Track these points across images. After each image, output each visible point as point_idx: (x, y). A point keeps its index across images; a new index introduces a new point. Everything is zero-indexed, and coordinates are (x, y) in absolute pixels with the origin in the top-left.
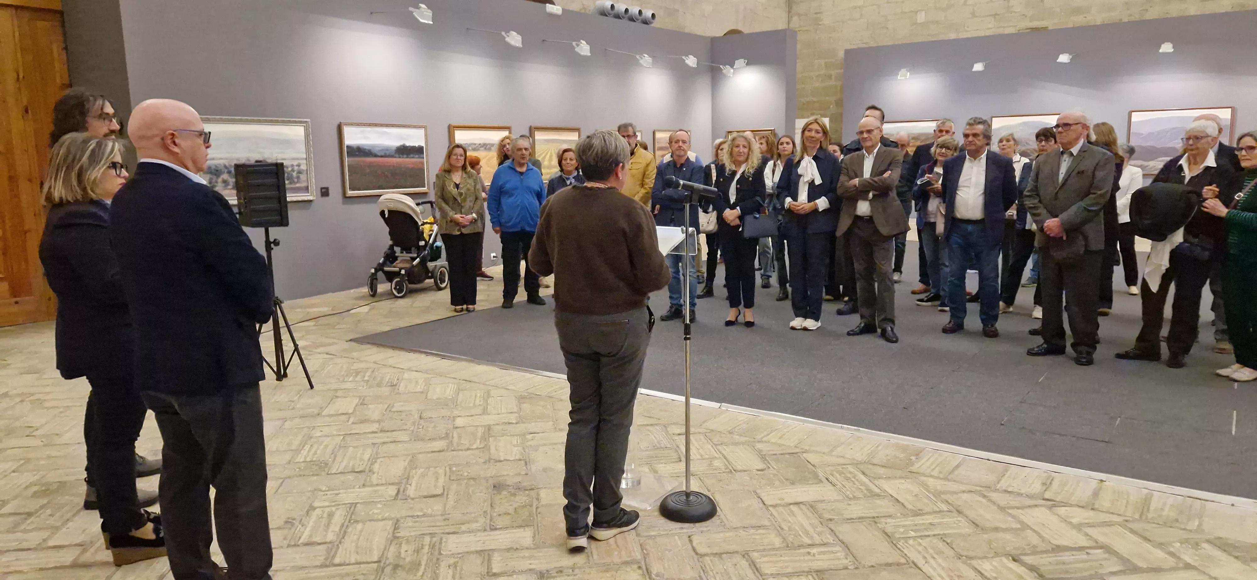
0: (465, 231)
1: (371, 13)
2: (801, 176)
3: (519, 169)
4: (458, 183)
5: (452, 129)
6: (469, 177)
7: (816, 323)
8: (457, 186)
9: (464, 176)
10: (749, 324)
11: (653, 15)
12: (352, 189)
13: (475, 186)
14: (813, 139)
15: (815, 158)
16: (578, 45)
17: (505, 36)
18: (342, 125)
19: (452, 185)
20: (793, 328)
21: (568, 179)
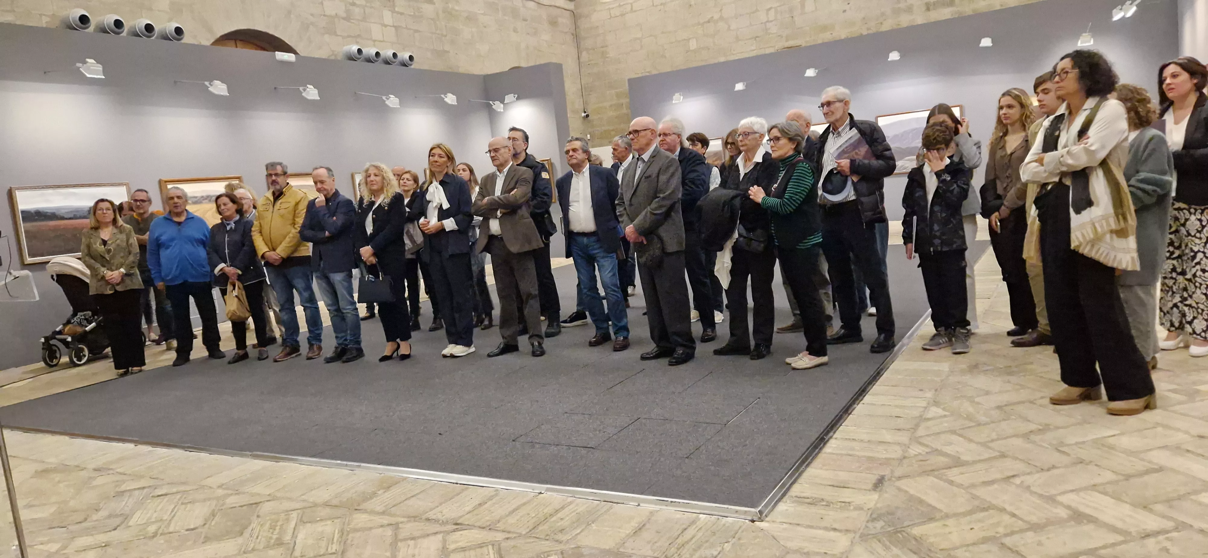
0: (119, 288)
1: (45, 73)
2: (429, 202)
3: (176, 219)
4: (106, 239)
5: (163, 184)
6: (121, 232)
7: (465, 349)
8: (104, 243)
9: (115, 231)
10: (404, 357)
11: (411, 58)
12: (31, 255)
13: (128, 241)
14: (438, 164)
15: (442, 183)
16: (304, 90)
17: (209, 85)
18: (13, 189)
19: (99, 241)
20: (445, 356)
21: (228, 224)
